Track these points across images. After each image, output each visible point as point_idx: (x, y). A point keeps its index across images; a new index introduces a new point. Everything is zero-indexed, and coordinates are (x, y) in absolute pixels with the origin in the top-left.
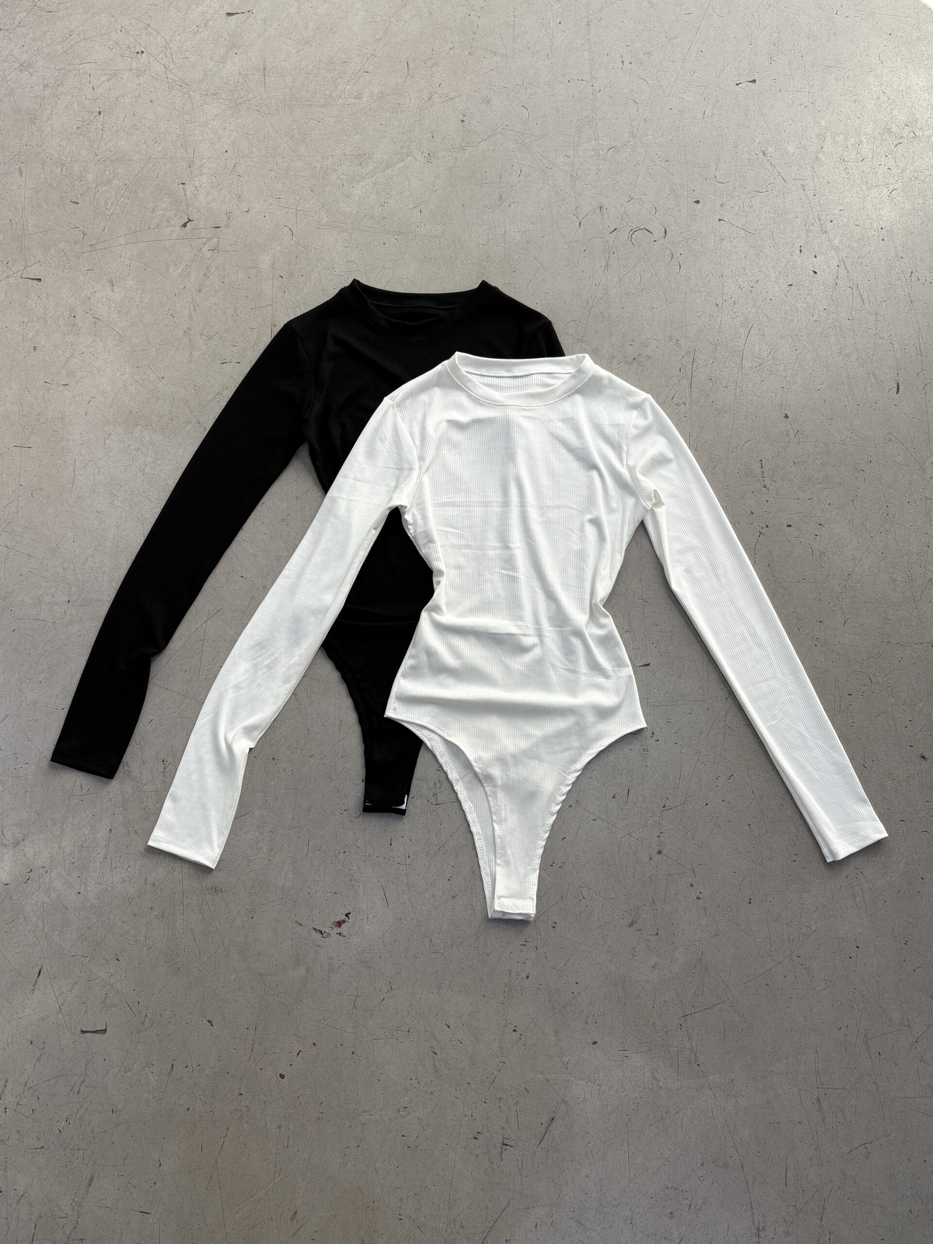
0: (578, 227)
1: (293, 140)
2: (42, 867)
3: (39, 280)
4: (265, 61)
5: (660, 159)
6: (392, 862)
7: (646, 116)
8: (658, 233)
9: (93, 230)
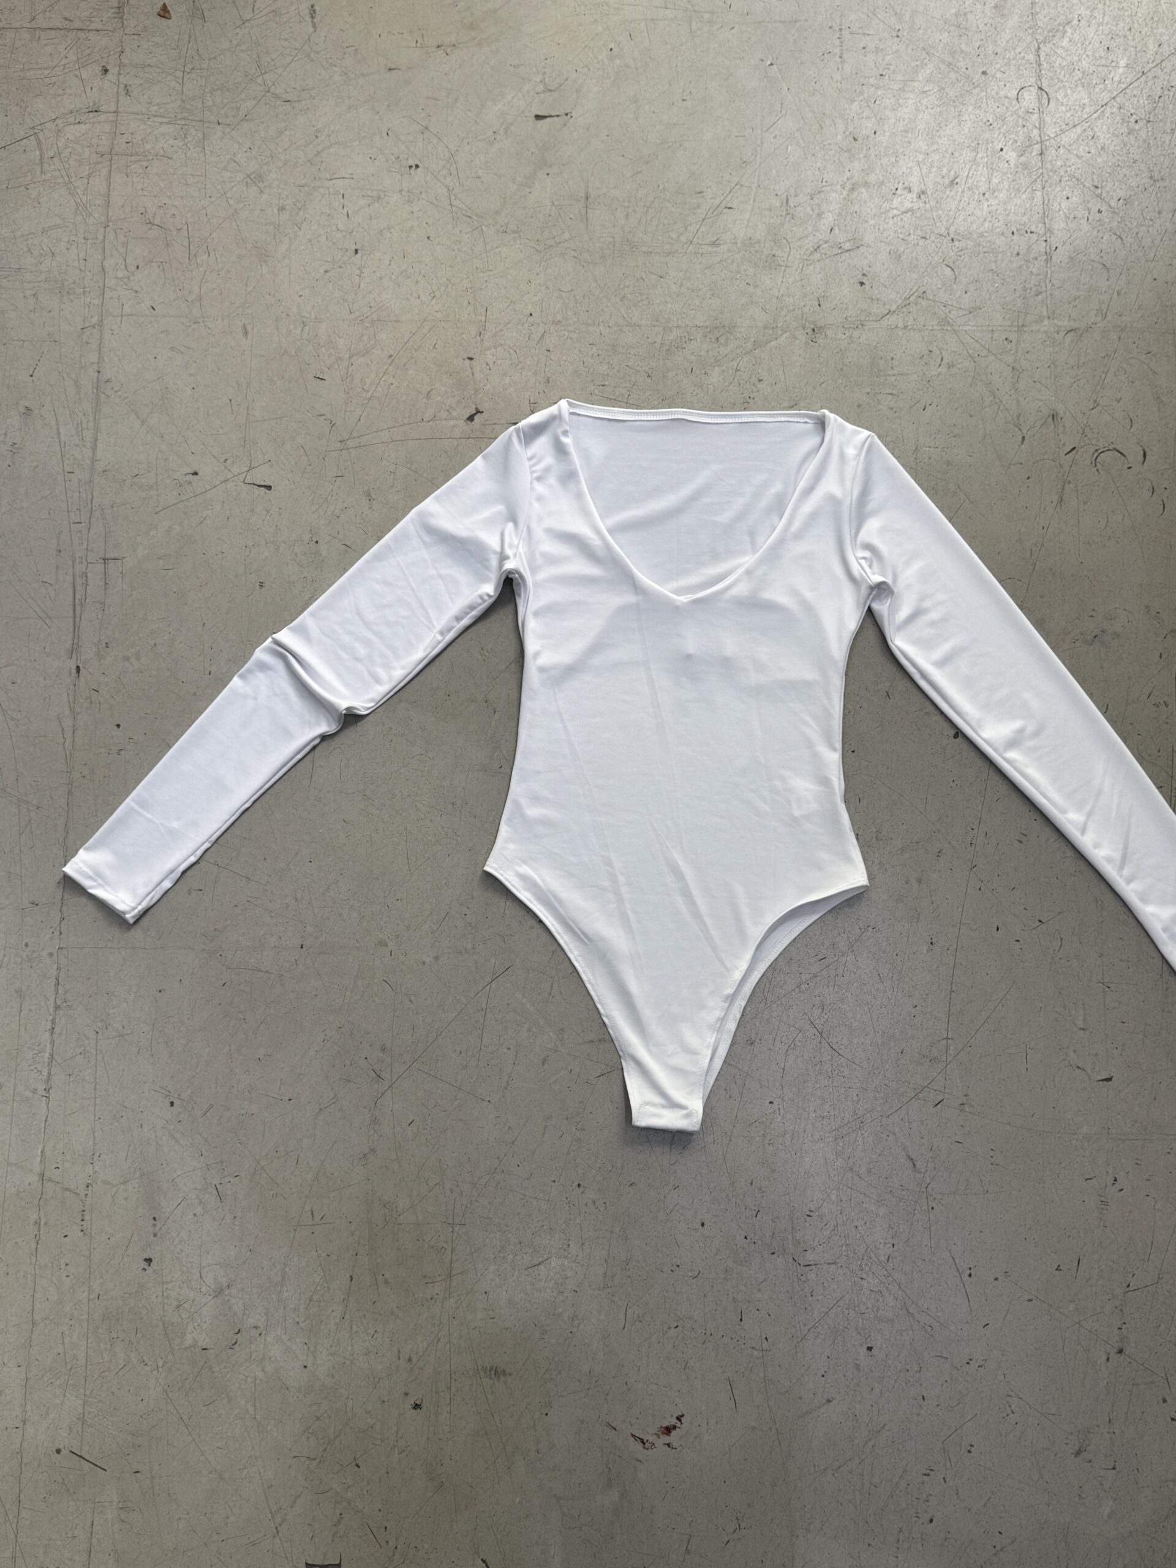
0: (1019, 444)
1: (626, 302)
2: (256, 1327)
3: (269, 488)
4: (588, 187)
5: (1139, 350)
6: (743, 1346)
7: (1118, 288)
8: (1135, 455)
9: (344, 419)
